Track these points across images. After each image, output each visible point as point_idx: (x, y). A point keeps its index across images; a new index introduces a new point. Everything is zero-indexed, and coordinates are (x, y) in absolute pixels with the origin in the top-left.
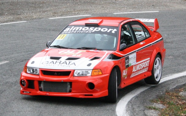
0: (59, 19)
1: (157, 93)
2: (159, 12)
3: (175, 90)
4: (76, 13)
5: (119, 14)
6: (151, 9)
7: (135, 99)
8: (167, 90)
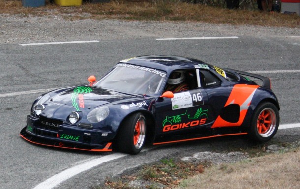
1: (90, 184)
2: (99, 43)
3: (122, 178)
5: (30, 46)
6: (86, 38)
8: (107, 177)
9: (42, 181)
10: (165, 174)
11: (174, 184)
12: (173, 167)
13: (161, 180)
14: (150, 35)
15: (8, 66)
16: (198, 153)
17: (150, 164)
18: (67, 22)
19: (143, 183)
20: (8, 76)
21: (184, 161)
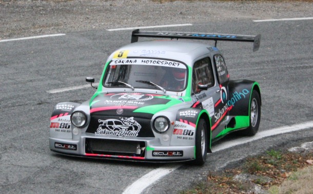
0: (5, 43)
1: (191, 179)
2: (193, 26)
3: (225, 172)
4: (38, 30)
5: (118, 31)
6: (177, 21)
7: (152, 189)
8: (209, 171)
9: (140, 177)
10: (272, 166)
11: (282, 177)
12: (279, 159)
13: (267, 173)
14: (247, 17)
15: (95, 54)
16: (306, 143)
17: (256, 156)
18: (156, 5)
19: (248, 177)
20: (96, 65)
21: (291, 152)
